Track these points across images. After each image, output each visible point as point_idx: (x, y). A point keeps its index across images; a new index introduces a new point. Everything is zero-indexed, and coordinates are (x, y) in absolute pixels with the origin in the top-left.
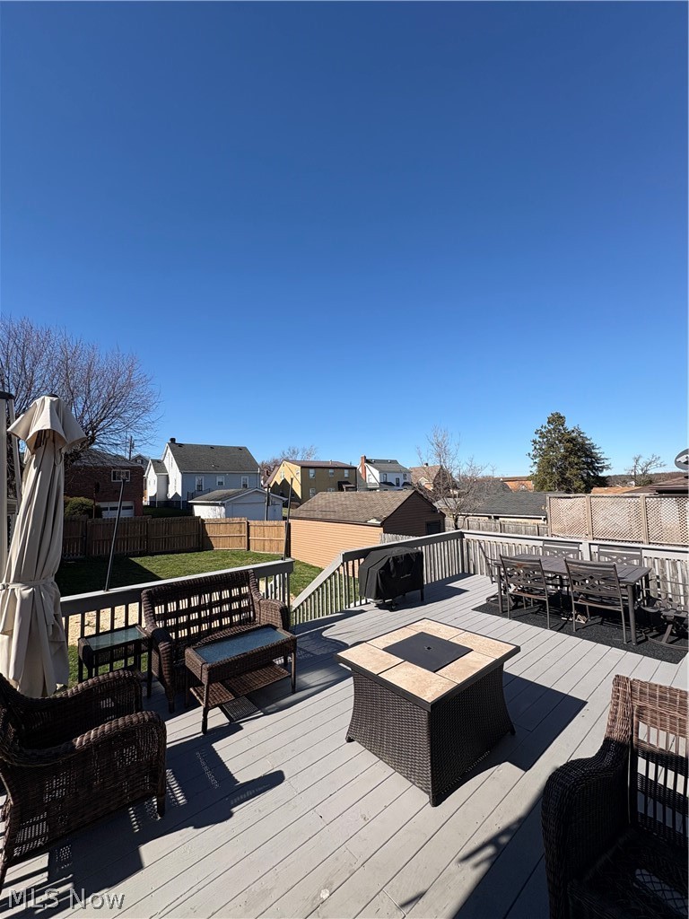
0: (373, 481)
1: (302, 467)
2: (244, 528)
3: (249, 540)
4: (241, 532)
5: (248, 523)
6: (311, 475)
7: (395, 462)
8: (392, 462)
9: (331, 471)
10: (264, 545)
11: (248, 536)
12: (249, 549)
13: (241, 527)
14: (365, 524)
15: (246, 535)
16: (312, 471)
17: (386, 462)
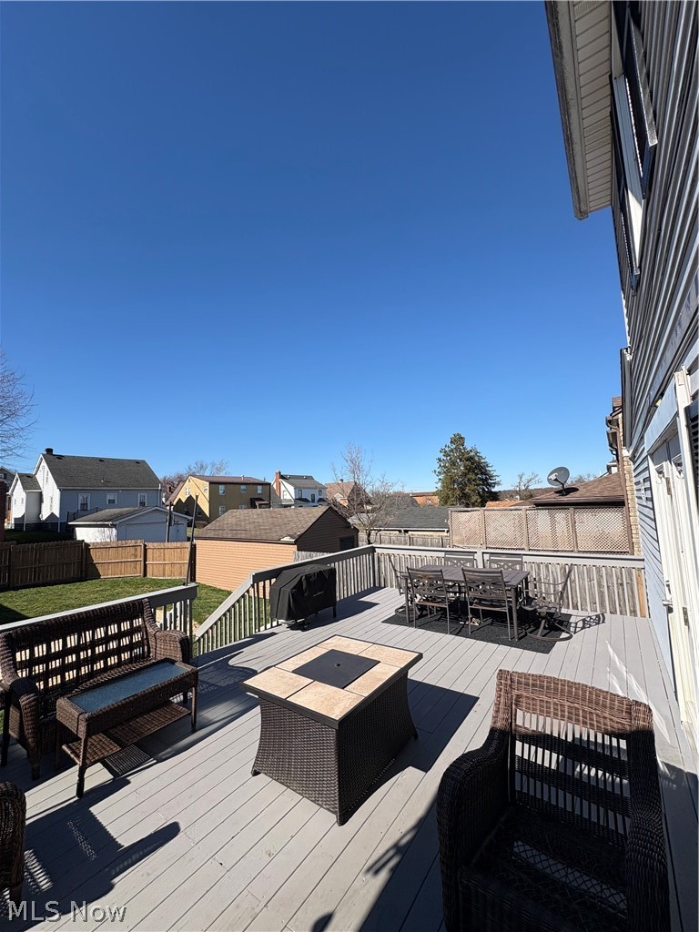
0: (288, 497)
1: (210, 483)
2: (140, 551)
3: (145, 566)
4: (136, 556)
5: (145, 546)
6: (221, 492)
7: (311, 478)
8: (307, 478)
9: (243, 487)
10: (164, 570)
11: (145, 560)
12: (145, 575)
13: (136, 550)
14: (278, 542)
15: (142, 559)
16: (222, 487)
17: (301, 477)
